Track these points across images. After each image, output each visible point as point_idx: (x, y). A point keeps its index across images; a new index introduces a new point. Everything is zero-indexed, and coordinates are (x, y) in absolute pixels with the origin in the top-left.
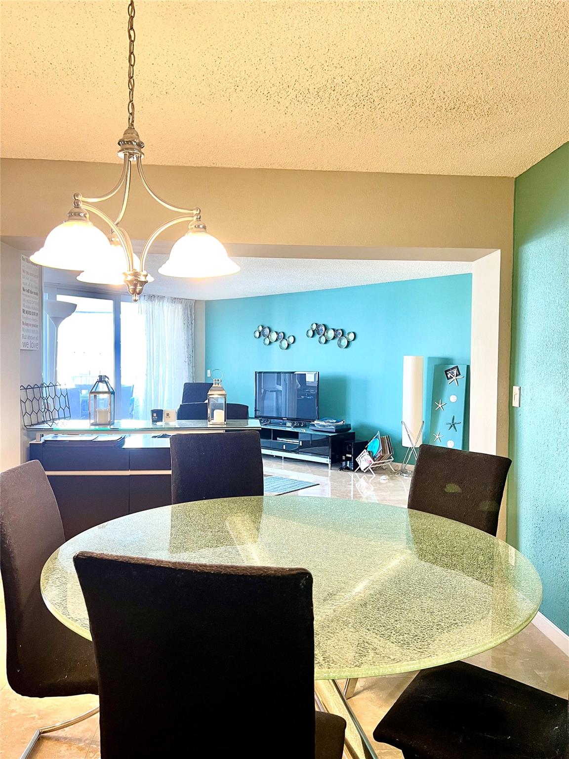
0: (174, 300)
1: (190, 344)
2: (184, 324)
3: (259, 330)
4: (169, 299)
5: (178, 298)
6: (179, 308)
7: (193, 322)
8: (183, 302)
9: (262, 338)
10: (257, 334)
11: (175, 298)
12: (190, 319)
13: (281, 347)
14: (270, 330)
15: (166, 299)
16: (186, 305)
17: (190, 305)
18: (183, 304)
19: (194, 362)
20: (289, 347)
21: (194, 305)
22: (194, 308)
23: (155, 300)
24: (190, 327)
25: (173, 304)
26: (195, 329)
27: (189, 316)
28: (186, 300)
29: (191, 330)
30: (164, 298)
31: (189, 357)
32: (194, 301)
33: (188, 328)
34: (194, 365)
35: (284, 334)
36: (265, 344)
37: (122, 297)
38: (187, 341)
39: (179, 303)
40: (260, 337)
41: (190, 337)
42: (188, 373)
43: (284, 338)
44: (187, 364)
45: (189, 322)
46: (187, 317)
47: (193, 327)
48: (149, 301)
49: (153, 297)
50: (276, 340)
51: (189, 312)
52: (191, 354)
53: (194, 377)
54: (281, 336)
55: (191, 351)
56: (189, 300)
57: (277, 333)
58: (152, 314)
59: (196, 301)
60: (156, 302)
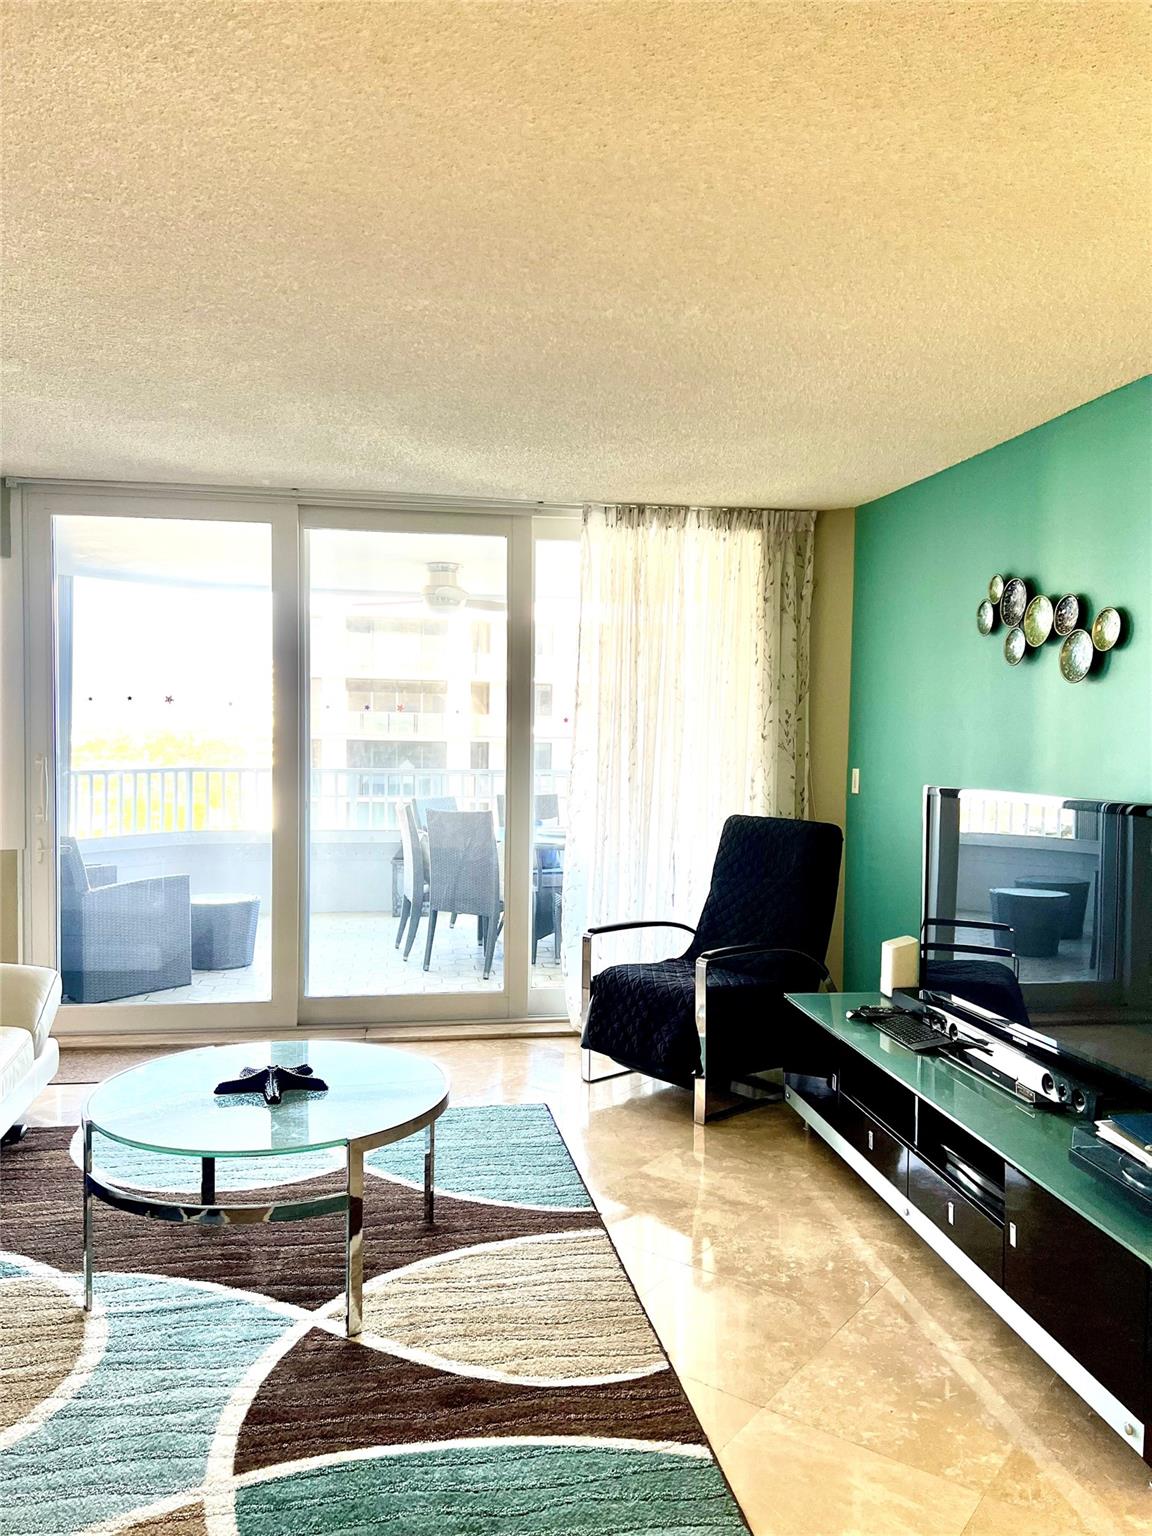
0: (729, 516)
1: (791, 668)
2: (765, 600)
3: (993, 597)
4: (704, 517)
5: (740, 510)
6: (749, 544)
7: (807, 591)
8: (765, 520)
9: (1006, 630)
10: (988, 618)
11: (731, 510)
12: (792, 581)
13: (1068, 671)
14: (1032, 590)
15: (692, 518)
16: (778, 533)
17: (795, 531)
18: (765, 529)
19: (807, 739)
20: (1099, 665)
21: (812, 529)
22: (810, 541)
23: (647, 524)
24: (791, 611)
25: (722, 533)
26: (814, 618)
27: (790, 571)
28: (778, 514)
29: (797, 620)
30: (683, 512)
31: (784, 723)
32: (814, 514)
33: (784, 615)
34: (807, 749)
35: (1084, 603)
36: (1010, 658)
37: (537, 522)
38: (776, 661)
39: (750, 525)
40: (996, 627)
41: (791, 647)
42: (771, 779)
43: (1083, 622)
44: (770, 745)
45: (791, 592)
46: (784, 574)
47: (806, 611)
48: (624, 528)
49: (636, 511)
50: (1053, 638)
51: (791, 558)
52: (792, 711)
53: (806, 794)
54: (1072, 613)
55: (794, 699)
56: (792, 514)
57: (1057, 602)
58: (637, 570)
59: (821, 515)
60: (653, 531)
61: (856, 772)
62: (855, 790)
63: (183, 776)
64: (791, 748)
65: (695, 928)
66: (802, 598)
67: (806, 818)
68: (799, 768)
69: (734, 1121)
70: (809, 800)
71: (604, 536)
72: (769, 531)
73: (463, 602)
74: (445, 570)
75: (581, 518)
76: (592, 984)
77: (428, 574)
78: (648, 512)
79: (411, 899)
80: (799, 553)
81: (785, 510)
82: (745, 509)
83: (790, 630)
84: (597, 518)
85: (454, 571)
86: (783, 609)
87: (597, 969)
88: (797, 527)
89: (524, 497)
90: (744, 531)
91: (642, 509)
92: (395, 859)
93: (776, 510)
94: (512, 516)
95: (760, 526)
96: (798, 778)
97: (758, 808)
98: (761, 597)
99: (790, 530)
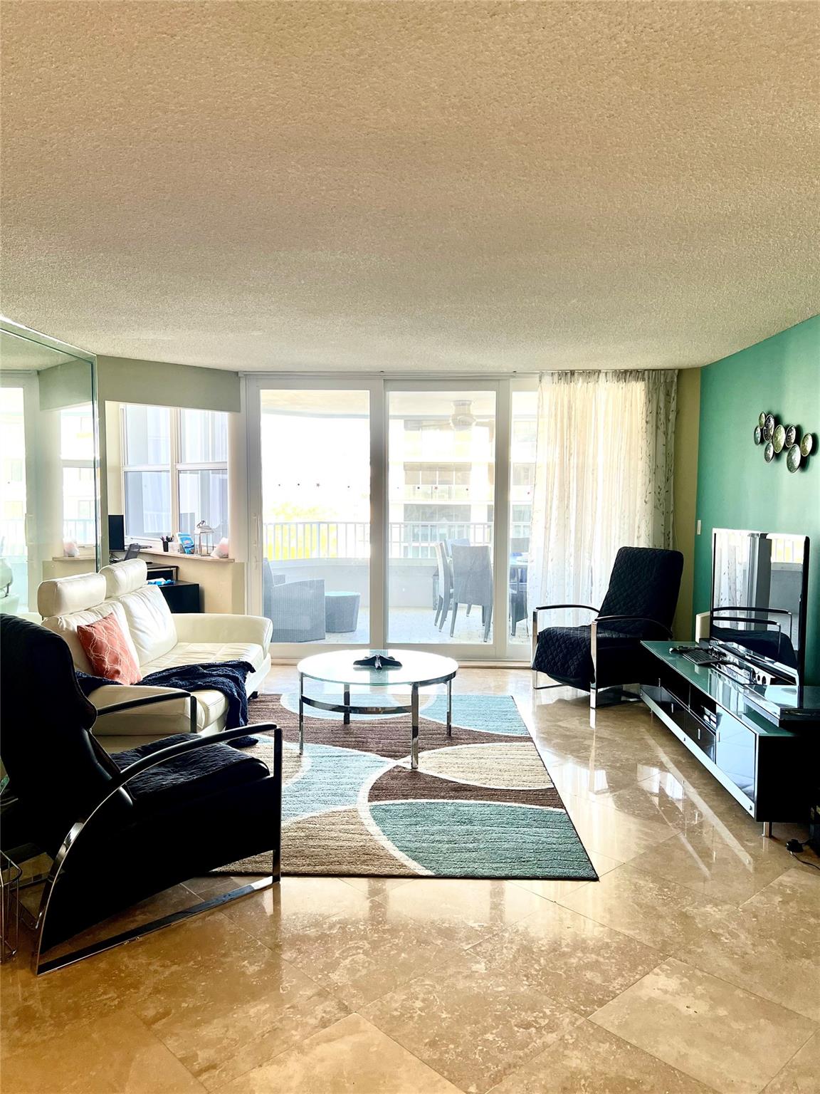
0: (625, 375)
1: (661, 460)
2: (647, 422)
3: (761, 424)
4: (610, 375)
5: (631, 371)
6: (638, 390)
7: (672, 416)
8: (646, 376)
9: (766, 443)
10: (759, 436)
11: (626, 371)
12: (662, 411)
13: (790, 467)
14: (778, 421)
15: (602, 376)
16: (654, 383)
17: (665, 382)
18: (647, 381)
19: (672, 503)
20: (804, 464)
21: (675, 380)
22: (674, 387)
23: (576, 381)
24: (662, 428)
25: (622, 384)
26: (677, 432)
27: (662, 405)
28: (654, 373)
29: (666, 433)
30: (597, 374)
31: (657, 493)
32: (676, 372)
33: (659, 431)
34: (672, 509)
35: (799, 429)
36: (767, 458)
37: (512, 383)
38: (654, 457)
39: (637, 379)
40: (762, 441)
41: (661, 449)
42: (650, 525)
43: (798, 441)
44: (649, 507)
45: (662, 417)
46: (658, 407)
47: (671, 428)
48: (562, 384)
49: (570, 374)
50: (785, 448)
51: (662, 397)
52: (662, 487)
53: (671, 535)
54: (793, 435)
55: (664, 479)
56: (663, 372)
57: (788, 429)
58: (570, 408)
59: (681, 372)
60: (579, 385)
61: (699, 522)
62: (699, 533)
63: (315, 526)
64: (662, 509)
65: (599, 609)
66: (669, 420)
67: (671, 549)
68: (666, 520)
69: (612, 708)
70: (673, 536)
71: (552, 391)
72: (648, 381)
73: (474, 424)
74: (463, 405)
75: (538, 379)
76: (538, 636)
77: (454, 407)
78: (576, 374)
79: (443, 597)
80: (668, 394)
81: (658, 370)
82: (634, 370)
83: (662, 439)
84: (547, 379)
85: (469, 405)
86: (657, 427)
87: (540, 629)
88: (666, 379)
89: (505, 370)
90: (634, 383)
91: (572, 373)
92: (434, 575)
93: (653, 370)
94: (499, 380)
95: (644, 380)
96: (666, 525)
97: (641, 541)
98: (644, 421)
99: (662, 381)
